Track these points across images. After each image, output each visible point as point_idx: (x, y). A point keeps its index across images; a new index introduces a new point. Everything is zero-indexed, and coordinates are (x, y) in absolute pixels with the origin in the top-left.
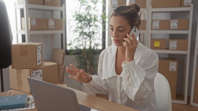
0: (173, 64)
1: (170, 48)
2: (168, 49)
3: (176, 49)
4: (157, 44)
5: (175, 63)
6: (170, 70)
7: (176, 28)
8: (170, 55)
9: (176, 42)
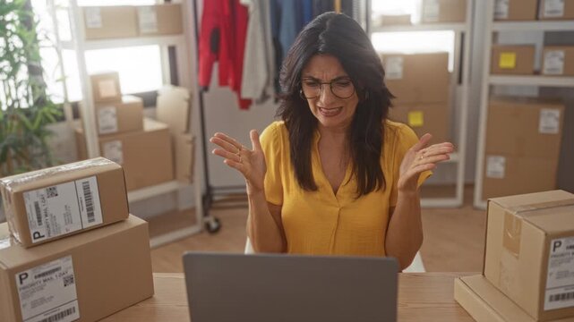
0: (549, 115)
1: (545, 72)
2: (537, 73)
3: (561, 72)
4: (508, 61)
5: (557, 113)
6: (542, 130)
7: (561, 14)
8: (542, 89)
9: (561, 53)
